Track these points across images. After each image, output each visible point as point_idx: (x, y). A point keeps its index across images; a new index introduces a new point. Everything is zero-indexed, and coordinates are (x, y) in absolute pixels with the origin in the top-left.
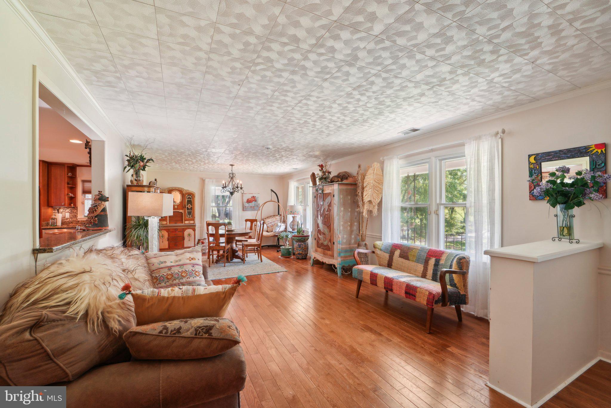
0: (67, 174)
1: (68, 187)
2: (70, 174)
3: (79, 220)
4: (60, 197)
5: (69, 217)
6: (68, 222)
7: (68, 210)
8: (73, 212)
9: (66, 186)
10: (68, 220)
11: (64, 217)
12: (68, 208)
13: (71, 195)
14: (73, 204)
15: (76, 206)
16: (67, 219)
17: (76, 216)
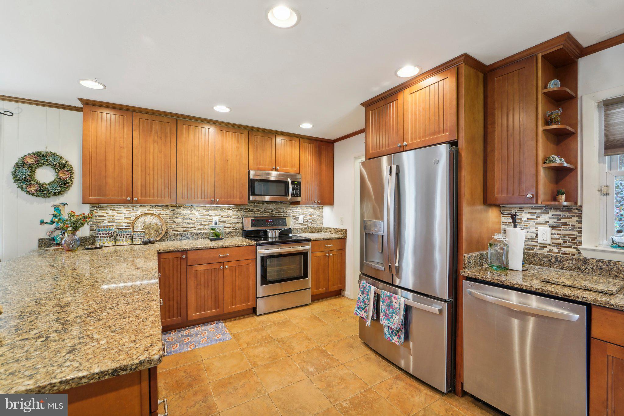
0: (546, 87)
1: (546, 132)
2: (554, 85)
3: (585, 254)
4: (520, 172)
5: (549, 242)
6: (547, 257)
7: (548, 217)
8: (565, 225)
9: (540, 128)
10: (546, 251)
11: (535, 239)
12: (547, 208)
13: (558, 161)
14: (563, 197)
15: (576, 203)
16: (543, 246)
17: (575, 241)
